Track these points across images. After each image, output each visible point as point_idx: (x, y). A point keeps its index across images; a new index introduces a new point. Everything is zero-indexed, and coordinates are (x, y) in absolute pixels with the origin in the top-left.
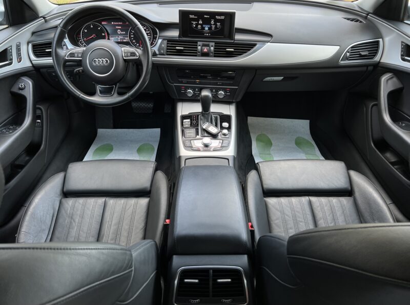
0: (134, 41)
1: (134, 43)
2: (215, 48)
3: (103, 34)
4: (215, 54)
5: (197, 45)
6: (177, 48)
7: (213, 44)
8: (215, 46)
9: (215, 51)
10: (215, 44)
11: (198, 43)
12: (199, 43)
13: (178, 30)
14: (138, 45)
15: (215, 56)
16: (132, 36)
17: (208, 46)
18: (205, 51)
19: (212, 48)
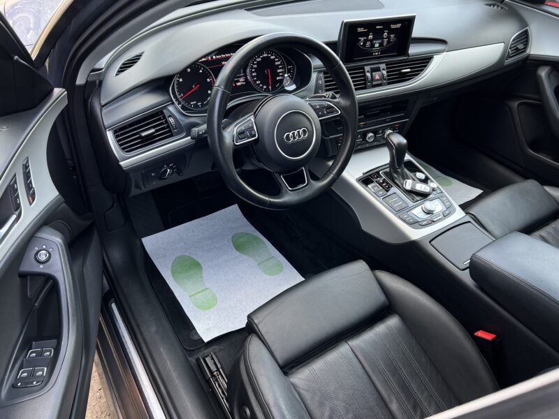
0: (258, 82)
1: (259, 85)
2: (388, 72)
3: (208, 80)
4: (388, 79)
5: (364, 72)
7: (384, 66)
8: (387, 68)
9: (388, 76)
10: (386, 65)
11: (365, 68)
12: (367, 68)
14: (265, 87)
15: (389, 84)
16: (254, 74)
17: (378, 70)
18: (376, 78)
19: (385, 72)
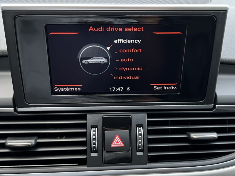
2: (150, 132)
4: (150, 150)
6: (11, 142)
7: (143, 117)
8: (150, 124)
9: (149, 141)
10: (149, 116)
11: (88, 116)
12: (91, 119)
13: (9, 74)
18: (114, 144)
19: (140, 132)
